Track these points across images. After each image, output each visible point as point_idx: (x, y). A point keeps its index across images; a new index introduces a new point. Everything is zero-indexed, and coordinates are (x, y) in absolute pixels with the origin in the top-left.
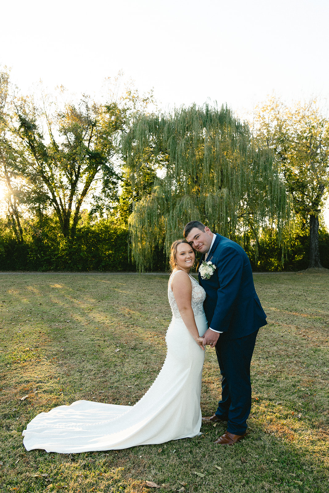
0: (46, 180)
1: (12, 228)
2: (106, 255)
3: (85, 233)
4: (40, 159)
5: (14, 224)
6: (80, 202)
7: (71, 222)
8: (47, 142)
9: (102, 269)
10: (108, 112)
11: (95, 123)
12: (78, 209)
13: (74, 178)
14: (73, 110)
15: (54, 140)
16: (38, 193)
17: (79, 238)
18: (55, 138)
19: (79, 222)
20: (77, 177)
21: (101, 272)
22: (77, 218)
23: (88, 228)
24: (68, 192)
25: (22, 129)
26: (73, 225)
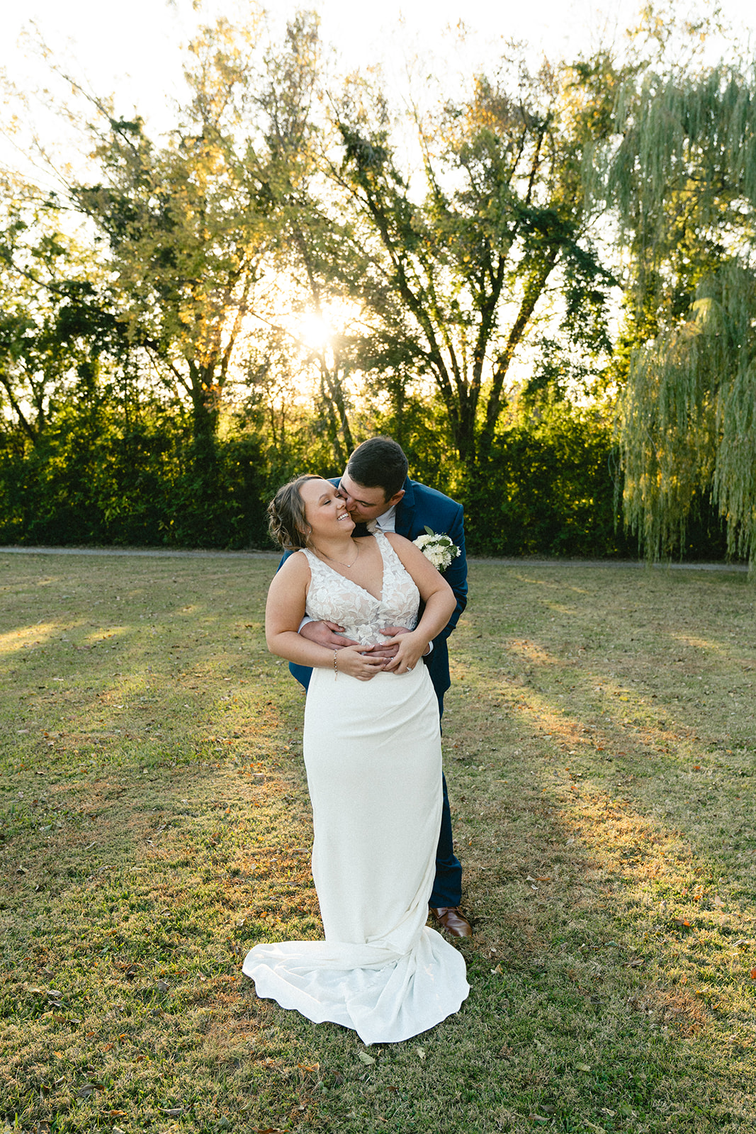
0: (414, 303)
1: (326, 438)
2: (572, 509)
3: (515, 447)
4: (396, 244)
5: (333, 427)
6: (503, 361)
7: (481, 417)
8: (418, 195)
9: (561, 551)
10: (583, 82)
11: (547, 123)
12: (499, 378)
13: (489, 291)
14: (485, 90)
15: (436, 186)
16: (392, 341)
17: (501, 460)
18: (439, 180)
19: (503, 416)
20: (497, 285)
21: (558, 558)
22: (496, 406)
23: (523, 433)
24: (473, 333)
25: (352, 165)
26: (484, 425)
